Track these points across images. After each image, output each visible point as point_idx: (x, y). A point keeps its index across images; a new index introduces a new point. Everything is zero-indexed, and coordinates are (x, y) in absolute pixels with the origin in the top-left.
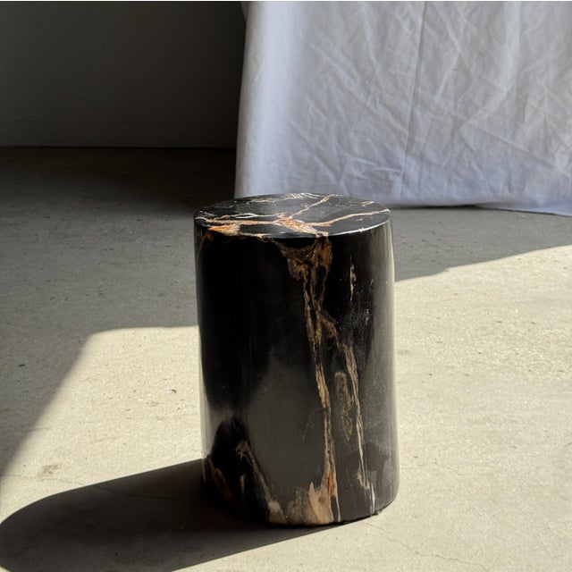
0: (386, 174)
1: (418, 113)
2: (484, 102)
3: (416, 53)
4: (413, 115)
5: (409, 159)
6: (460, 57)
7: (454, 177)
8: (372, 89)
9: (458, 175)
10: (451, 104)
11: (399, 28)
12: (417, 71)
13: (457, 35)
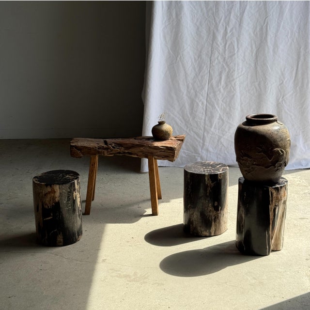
0: (195, 156)
1: (206, 134)
2: (229, 130)
3: (204, 113)
4: (204, 135)
5: (203, 151)
6: (220, 114)
8: (189, 126)
9: (220, 155)
10: (217, 131)
11: (198, 104)
12: (205, 120)
13: (219, 107)
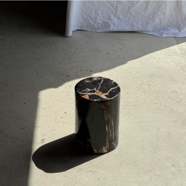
4: (117, 6)
5: (115, 18)
7: (128, 23)
9: (129, 23)
